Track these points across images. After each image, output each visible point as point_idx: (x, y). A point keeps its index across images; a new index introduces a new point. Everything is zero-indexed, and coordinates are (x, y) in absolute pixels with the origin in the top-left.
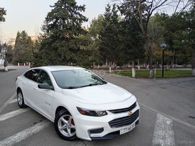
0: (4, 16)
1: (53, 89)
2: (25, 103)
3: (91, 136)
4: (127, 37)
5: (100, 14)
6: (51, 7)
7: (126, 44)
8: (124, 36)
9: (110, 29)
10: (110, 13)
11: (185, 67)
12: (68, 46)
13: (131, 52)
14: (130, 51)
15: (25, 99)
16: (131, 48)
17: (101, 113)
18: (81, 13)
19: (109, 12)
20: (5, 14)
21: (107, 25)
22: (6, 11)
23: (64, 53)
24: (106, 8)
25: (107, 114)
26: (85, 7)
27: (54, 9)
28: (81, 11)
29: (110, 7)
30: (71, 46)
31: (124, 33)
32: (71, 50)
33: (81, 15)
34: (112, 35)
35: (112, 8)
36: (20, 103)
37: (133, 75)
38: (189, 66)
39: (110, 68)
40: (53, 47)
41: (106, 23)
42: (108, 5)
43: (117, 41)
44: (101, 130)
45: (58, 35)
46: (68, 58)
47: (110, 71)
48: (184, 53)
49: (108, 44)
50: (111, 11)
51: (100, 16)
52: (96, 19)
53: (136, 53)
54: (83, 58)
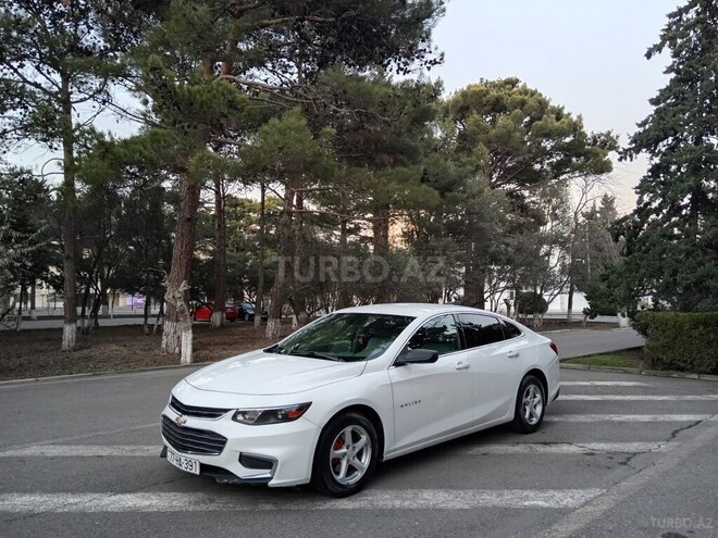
20: (616, 149)
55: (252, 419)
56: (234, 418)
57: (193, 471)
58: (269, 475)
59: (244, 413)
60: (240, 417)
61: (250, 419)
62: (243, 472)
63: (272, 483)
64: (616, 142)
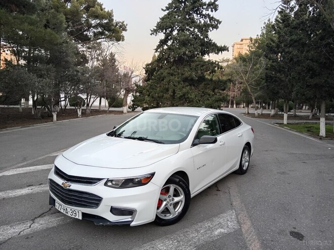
0: (124, 33)
4: (307, 52)
6: (164, 10)
10: (291, 6)
18: (212, 15)
19: (290, 4)
20: (126, 30)
22: (127, 25)
23: (174, 85)
26: (216, 3)
28: (212, 11)
30: (187, 74)
33: (213, 17)
37: (323, 132)
39: (285, 116)
43: (290, 61)
46: (179, 94)
47: (285, 122)
49: (281, 69)
52: (271, 21)
55: (118, 185)
56: (106, 184)
57: (77, 217)
58: (130, 220)
59: (111, 181)
60: (110, 184)
61: (116, 184)
62: (113, 218)
63: (133, 224)
64: (126, 27)
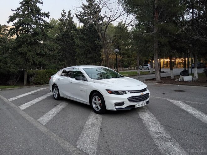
1: (86, 80)
2: (61, 95)
3: (116, 107)
5: (52, 18)
6: (13, 11)
7: (86, 49)
8: (84, 42)
9: (68, 35)
10: (66, 18)
11: (130, 70)
12: (35, 51)
13: (91, 57)
14: (90, 55)
15: (61, 92)
16: (91, 53)
17: (122, 93)
18: (44, 19)
21: (63, 30)
24: (62, 14)
25: (126, 93)
26: (49, 14)
27: (15, 13)
28: (45, 18)
29: (65, 13)
30: (39, 51)
31: (84, 39)
32: (38, 54)
33: (45, 21)
34: (69, 40)
35: (67, 14)
36: (55, 96)
38: (132, 68)
40: (21, 52)
41: (62, 29)
42: (63, 11)
44: (122, 104)
45: (25, 40)
46: (37, 62)
48: (129, 57)
50: (66, 17)
51: (52, 20)
53: (95, 58)
54: (50, 62)
